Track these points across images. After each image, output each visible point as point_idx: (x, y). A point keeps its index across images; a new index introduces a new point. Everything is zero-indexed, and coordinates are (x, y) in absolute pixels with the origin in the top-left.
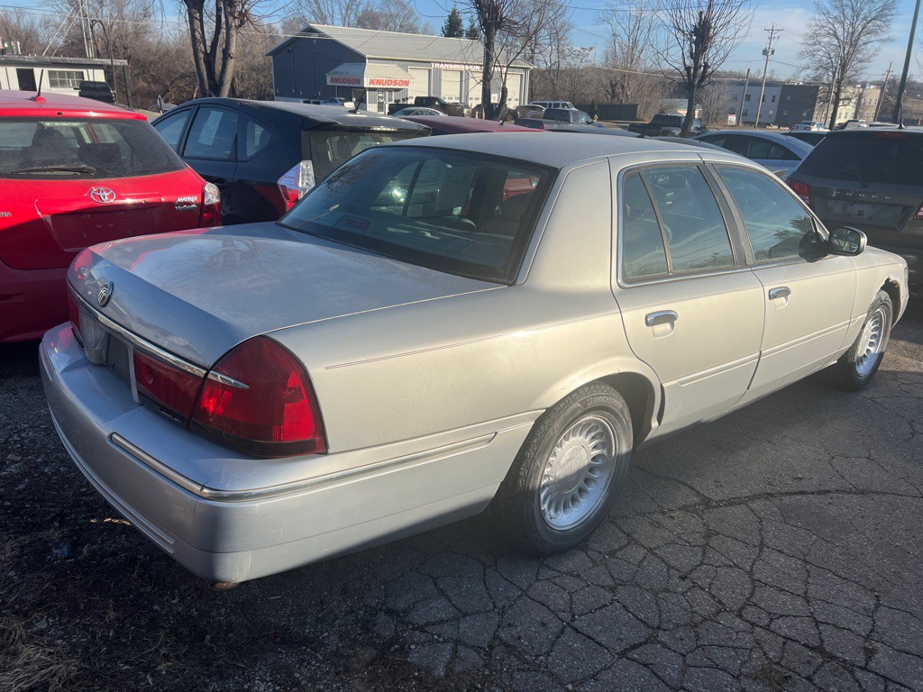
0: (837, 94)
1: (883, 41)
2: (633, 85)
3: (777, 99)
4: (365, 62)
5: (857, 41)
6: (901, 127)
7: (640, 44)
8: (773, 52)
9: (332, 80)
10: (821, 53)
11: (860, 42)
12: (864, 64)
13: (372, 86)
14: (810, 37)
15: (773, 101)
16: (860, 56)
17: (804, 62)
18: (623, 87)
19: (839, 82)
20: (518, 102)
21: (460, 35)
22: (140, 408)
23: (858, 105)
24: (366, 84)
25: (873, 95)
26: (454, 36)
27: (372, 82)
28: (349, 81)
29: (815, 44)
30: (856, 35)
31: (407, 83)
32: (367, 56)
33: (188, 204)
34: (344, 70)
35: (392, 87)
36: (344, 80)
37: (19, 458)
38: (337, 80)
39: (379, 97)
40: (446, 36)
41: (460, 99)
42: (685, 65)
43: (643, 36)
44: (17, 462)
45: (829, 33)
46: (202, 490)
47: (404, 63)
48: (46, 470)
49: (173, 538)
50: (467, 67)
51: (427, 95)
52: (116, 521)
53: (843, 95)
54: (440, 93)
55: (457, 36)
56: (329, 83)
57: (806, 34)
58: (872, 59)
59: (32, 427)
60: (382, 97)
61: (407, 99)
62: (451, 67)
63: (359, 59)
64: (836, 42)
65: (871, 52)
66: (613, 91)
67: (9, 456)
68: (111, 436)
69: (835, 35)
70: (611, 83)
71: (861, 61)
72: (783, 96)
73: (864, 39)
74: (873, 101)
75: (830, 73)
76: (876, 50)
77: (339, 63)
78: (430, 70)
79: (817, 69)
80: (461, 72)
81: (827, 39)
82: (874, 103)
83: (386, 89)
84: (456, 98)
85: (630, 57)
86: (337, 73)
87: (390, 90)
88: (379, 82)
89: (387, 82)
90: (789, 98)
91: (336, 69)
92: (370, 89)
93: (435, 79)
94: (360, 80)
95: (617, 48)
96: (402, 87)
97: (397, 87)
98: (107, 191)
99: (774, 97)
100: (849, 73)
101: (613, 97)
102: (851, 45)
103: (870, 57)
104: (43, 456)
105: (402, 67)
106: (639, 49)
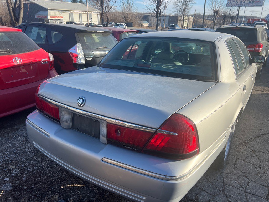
0: (183, 19)
1: (193, 3)
2: (129, 17)
3: (168, 20)
4: (48, 11)
5: (187, 3)
6: (237, 26)
7: (131, 5)
8: (167, 7)
9: (37, 17)
10: (178, 7)
11: (188, 4)
12: (189, 10)
13: (51, 18)
14: (175, 3)
15: (167, 21)
16: (188, 8)
17: (174, 10)
18: (127, 17)
19: (183, 15)
20: (97, 23)
21: (77, 2)
22: (108, 145)
23: (188, 21)
24: (49, 18)
25: (191, 19)
26: (75, 2)
27: (51, 17)
28: (43, 17)
29: (176, 5)
30: (187, 2)
31: (62, 17)
32: (48, 9)
33: (45, 61)
34: (41, 13)
35: (58, 18)
36: (41, 17)
37: (15, 167)
38: (39, 17)
39: (54, 22)
40: (72, 2)
41: (80, 22)
42: (155, 10)
43: (131, 2)
44: (15, 168)
45: (180, 2)
46: (165, 177)
47: (61, 11)
48: (29, 170)
49: (144, 196)
50: (81, 12)
51: (69, 21)
52: (72, 186)
53: (184, 19)
54: (73, 20)
55: (76, 2)
56: (36, 17)
57: (174, 2)
58: (191, 9)
59: (10, 153)
60: (55, 22)
61: (63, 22)
62: (76, 12)
63: (46, 10)
64: (182, 4)
65: (191, 7)
66: (125, 19)
67: (11, 167)
68: (102, 159)
69: (181, 2)
70: (124, 16)
71: (188, 9)
72: (169, 19)
73: (188, 3)
74: (192, 20)
75: (181, 13)
76: (192, 6)
77: (39, 11)
78: (69, 13)
79: (178, 12)
80: (79, 14)
81: (179, 3)
82: (192, 21)
83: (56, 19)
84: (78, 22)
85: (128, 9)
86: (38, 14)
87: (57, 20)
88: (53, 17)
89: (56, 17)
90: (171, 20)
91: (38, 13)
92: (50, 19)
93: (71, 16)
94: (47, 17)
95: (125, 6)
96: (61, 19)
97: (59, 18)
98: (19, 59)
99: (167, 20)
100: (186, 13)
101: (125, 20)
102: (185, 5)
103: (190, 8)
104: (23, 164)
105: (60, 12)
106: (131, 6)
